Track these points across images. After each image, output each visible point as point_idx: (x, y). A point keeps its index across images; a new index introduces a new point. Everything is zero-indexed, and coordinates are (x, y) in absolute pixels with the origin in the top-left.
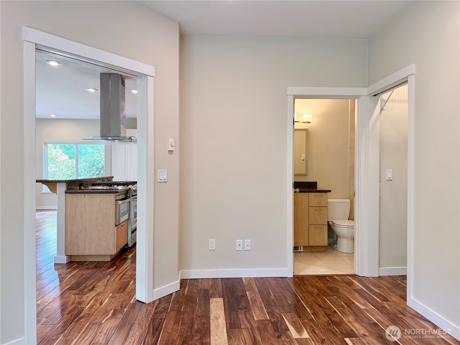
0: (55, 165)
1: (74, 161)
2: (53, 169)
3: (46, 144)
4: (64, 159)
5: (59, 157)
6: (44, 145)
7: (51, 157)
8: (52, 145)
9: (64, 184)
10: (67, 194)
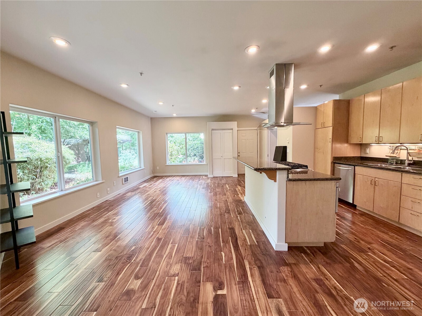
9: (285, 172)
10: (288, 182)
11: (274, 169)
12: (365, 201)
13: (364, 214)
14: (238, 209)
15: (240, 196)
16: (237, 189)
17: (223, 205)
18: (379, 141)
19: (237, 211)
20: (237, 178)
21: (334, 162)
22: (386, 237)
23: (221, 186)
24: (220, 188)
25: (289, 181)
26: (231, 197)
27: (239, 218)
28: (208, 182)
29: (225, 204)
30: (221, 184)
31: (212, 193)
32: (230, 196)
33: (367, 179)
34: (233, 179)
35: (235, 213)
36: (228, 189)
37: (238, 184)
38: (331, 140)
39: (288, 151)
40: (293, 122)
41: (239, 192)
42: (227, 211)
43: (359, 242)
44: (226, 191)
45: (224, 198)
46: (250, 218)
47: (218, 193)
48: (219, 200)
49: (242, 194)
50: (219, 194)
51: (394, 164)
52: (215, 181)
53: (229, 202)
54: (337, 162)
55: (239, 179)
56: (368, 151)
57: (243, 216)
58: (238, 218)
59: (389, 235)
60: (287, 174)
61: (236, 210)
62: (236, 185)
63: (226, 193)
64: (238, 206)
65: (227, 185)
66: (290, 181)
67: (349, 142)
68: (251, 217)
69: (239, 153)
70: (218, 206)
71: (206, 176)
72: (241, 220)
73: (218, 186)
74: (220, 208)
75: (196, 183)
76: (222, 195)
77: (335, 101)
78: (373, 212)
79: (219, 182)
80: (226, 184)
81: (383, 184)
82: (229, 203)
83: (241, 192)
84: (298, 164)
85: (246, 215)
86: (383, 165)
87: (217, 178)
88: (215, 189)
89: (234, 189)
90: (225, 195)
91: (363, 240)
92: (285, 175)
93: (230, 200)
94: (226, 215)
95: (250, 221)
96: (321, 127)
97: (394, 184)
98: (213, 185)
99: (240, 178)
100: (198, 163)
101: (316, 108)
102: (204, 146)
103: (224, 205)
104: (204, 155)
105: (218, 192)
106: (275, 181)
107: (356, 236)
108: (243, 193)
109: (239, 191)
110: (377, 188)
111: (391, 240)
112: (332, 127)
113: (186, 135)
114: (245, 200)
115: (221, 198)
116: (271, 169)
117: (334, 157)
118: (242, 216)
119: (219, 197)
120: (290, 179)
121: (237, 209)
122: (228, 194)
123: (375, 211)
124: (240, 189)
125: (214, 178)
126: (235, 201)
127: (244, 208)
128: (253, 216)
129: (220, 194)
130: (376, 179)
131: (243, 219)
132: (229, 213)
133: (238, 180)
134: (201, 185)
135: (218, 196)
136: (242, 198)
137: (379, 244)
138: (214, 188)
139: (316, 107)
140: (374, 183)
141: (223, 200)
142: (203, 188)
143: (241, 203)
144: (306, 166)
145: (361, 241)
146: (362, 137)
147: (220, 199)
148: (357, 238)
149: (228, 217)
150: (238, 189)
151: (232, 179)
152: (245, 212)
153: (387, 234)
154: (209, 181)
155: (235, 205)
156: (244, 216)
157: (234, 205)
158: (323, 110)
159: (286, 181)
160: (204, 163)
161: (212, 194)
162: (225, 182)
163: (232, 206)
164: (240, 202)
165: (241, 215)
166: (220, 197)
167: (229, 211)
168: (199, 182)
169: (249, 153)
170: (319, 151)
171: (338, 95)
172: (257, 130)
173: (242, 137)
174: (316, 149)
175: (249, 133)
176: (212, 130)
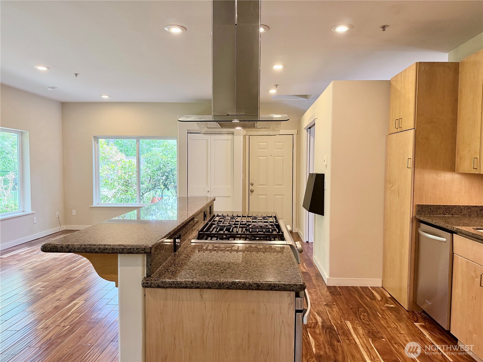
0: (108, 167)
1: (134, 161)
2: (106, 172)
3: (96, 138)
4: (119, 159)
5: (114, 156)
6: (93, 140)
7: (103, 155)
8: (104, 140)
9: (140, 259)
12: (471, 328)
21: (418, 217)
33: (475, 270)
38: (411, 163)
39: (325, 186)
54: (422, 219)
60: (147, 266)
67: (457, 169)
69: (252, 185)
77: (420, 65)
92: (141, 268)
96: (396, 130)
101: (389, 84)
112: (413, 131)
113: (138, 141)
117: (417, 205)
139: (390, 81)
146: (478, 157)
158: (399, 89)
169: (275, 186)
170: (392, 189)
171: (448, 54)
172: (293, 135)
173: (258, 150)
174: (388, 183)
175: (275, 142)
176: (189, 134)
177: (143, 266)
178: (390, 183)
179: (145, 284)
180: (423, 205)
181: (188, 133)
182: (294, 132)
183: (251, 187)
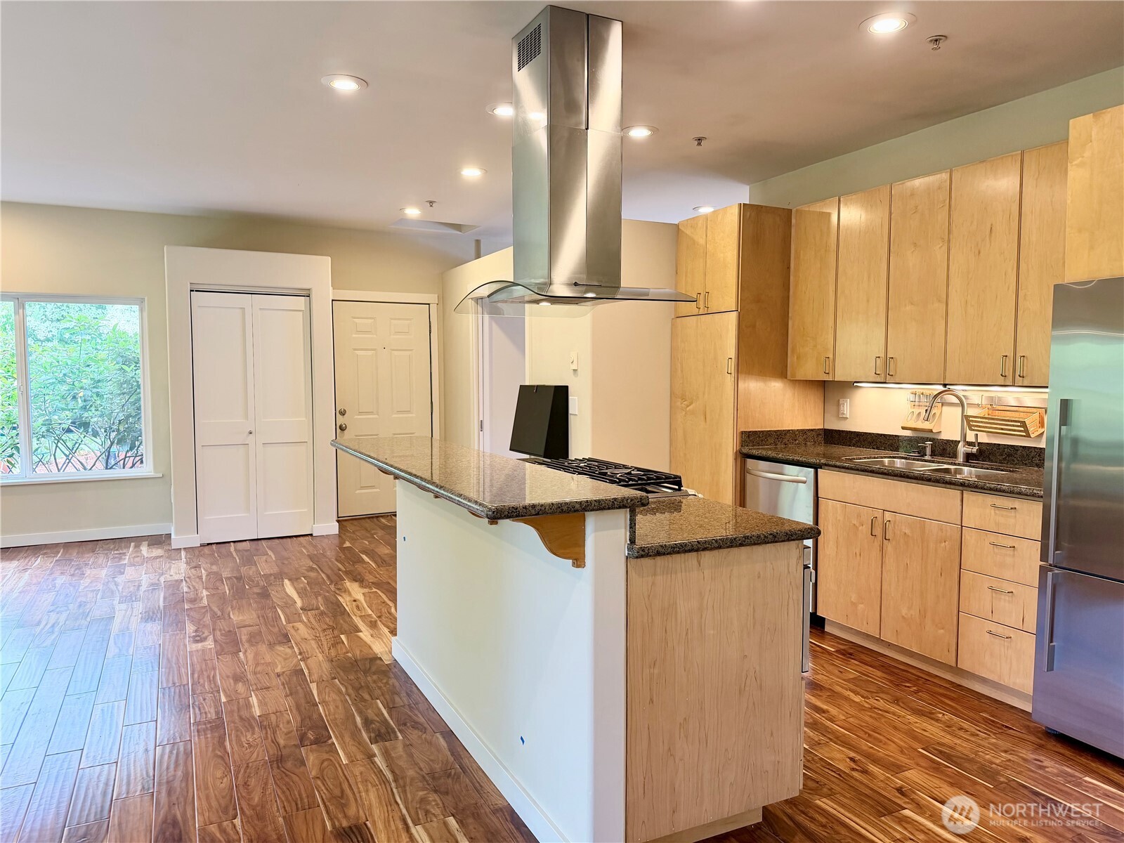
9: (622, 516)
10: (633, 562)
11: (577, 506)
12: (854, 598)
13: (851, 651)
14: (370, 714)
15: (365, 634)
16: (344, 600)
17: (280, 700)
18: (886, 375)
19: (367, 722)
20: (336, 541)
21: (745, 450)
22: (933, 731)
23: (256, 590)
24: (254, 605)
25: (637, 557)
26: (320, 647)
27: (379, 760)
28: (177, 577)
29: (291, 694)
30: (250, 579)
31: (204, 639)
32: (313, 643)
33: (859, 516)
34: (315, 546)
35: (355, 734)
36: (299, 603)
37: (347, 573)
38: (733, 364)
39: (573, 408)
40: (619, 287)
41: (361, 617)
42: (311, 735)
43: (865, 772)
44: (289, 621)
45: (281, 658)
46: (439, 750)
47: (244, 638)
48: (255, 673)
49: (373, 625)
50: (249, 641)
51: (926, 458)
52: (215, 568)
53: (315, 677)
54: (755, 452)
55: (347, 544)
56: (846, 409)
57: (398, 748)
58: (374, 763)
59: (937, 720)
60: (631, 528)
61: (358, 719)
62: (337, 580)
63: (289, 627)
64: (367, 696)
65: (286, 582)
66: (642, 556)
67: (789, 373)
68: (442, 742)
69: (343, 413)
70: (257, 712)
71: (160, 540)
72: (393, 772)
73: (239, 593)
74: (264, 724)
75: (100, 587)
76: (271, 646)
77: (745, 210)
78: (879, 641)
79: (243, 570)
80: (280, 576)
81: (907, 531)
82: (314, 687)
83: (370, 612)
84: (639, 469)
85: (414, 735)
86: (898, 460)
87: (223, 548)
88: (224, 616)
89: (326, 599)
90: (285, 639)
91: (876, 761)
92: (623, 530)
93: (318, 664)
94: (312, 758)
95: (437, 767)
96: (695, 311)
97: (942, 530)
98: (205, 593)
99: (353, 540)
100: (100, 472)
101: (675, 232)
102: (143, 376)
103: (288, 703)
104: (146, 426)
105: (244, 631)
106: (579, 562)
107: (850, 749)
108: (379, 617)
109: (358, 607)
110: (889, 547)
111: (948, 739)
112: (734, 315)
113: (21, 308)
114: (397, 655)
115: (268, 664)
116: (565, 508)
117: (742, 433)
118: (394, 748)
119: (250, 656)
120: (643, 549)
121: (360, 712)
122: (303, 631)
123: (888, 636)
124: (361, 597)
125: (206, 550)
126: (345, 669)
127: (397, 699)
128: (449, 735)
129: (254, 639)
130: (888, 516)
131: (401, 763)
132: (322, 740)
133: (343, 549)
134: (130, 598)
135: (247, 656)
136: (378, 648)
137: (923, 763)
138: (216, 609)
139: (677, 226)
140: (880, 531)
141: (279, 670)
142: (149, 617)
143: (374, 674)
144: (676, 477)
145: (873, 768)
146: (831, 356)
147: (259, 669)
148: (858, 757)
149: (321, 770)
150: (348, 599)
151: (311, 549)
152: (405, 724)
153: (932, 719)
154: (179, 569)
155: (351, 691)
156: (408, 746)
157: (340, 692)
158: (702, 241)
159: (623, 560)
160: (146, 470)
161: (209, 644)
162: (275, 570)
163: (331, 697)
164: (373, 669)
165: (387, 744)
166: (256, 654)
167: (324, 733)
168: (120, 579)
169: (394, 416)
170: (688, 409)
171: (748, 187)
172: (429, 304)
173: (354, 336)
174: (680, 400)
175: (392, 319)
176: (195, 292)
177: (626, 528)
178: (684, 399)
179: (641, 552)
180: (750, 432)
181: (191, 291)
182: (432, 298)
183: (341, 420)
